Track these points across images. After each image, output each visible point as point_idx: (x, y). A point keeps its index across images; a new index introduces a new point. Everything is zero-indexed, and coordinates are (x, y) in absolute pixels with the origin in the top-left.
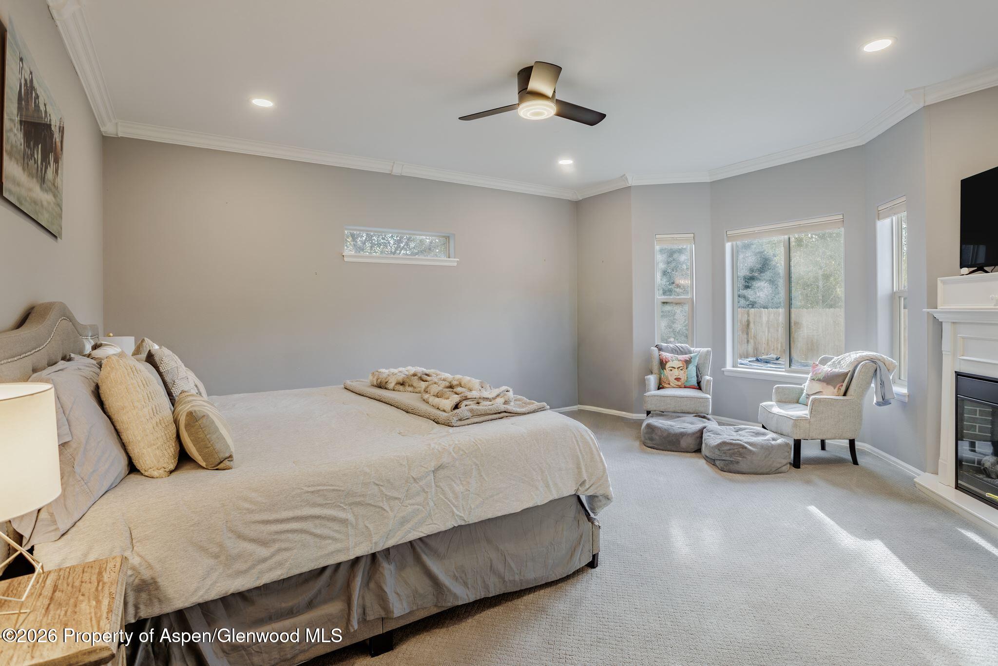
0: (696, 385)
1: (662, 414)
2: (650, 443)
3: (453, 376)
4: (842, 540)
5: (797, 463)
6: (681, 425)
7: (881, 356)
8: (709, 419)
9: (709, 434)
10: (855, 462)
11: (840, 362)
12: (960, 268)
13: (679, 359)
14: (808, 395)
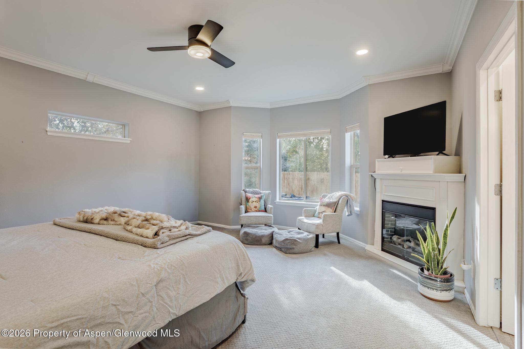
0: (264, 210)
1: (249, 226)
2: (246, 242)
3: (146, 213)
4: (352, 282)
5: (317, 246)
6: (261, 231)
7: (349, 194)
8: (273, 227)
9: (277, 235)
10: (339, 243)
11: (332, 197)
12: (384, 155)
13: (256, 197)
14: (319, 213)
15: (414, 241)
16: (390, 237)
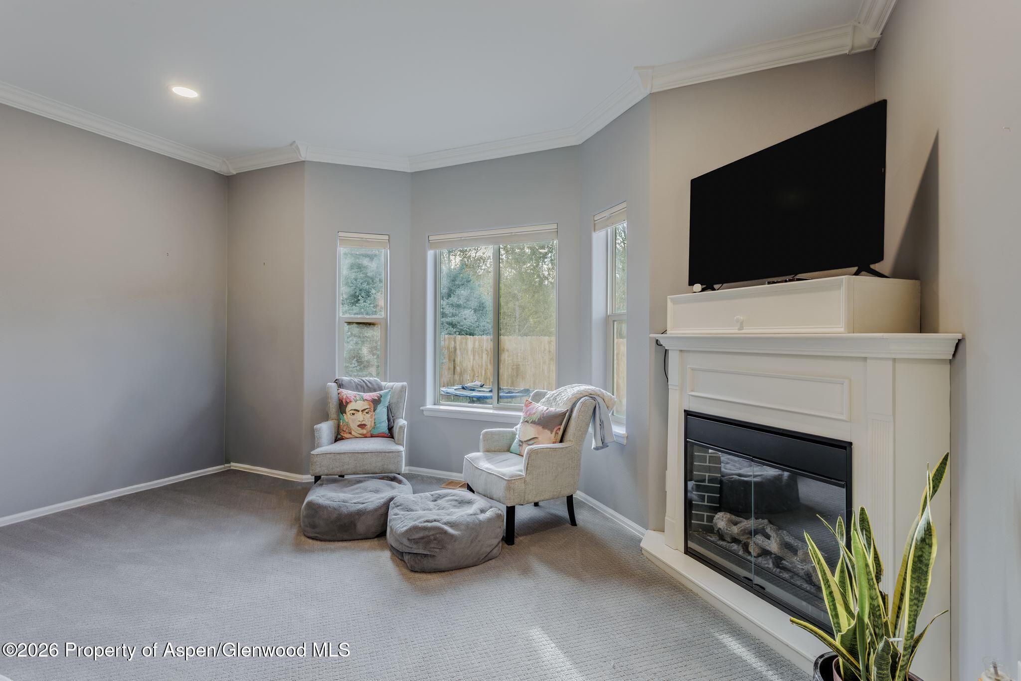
0: (387, 431)
2: (312, 532)
5: (509, 538)
7: (600, 391)
8: (401, 483)
10: (573, 522)
11: (555, 399)
12: (689, 285)
13: (365, 398)
14: (521, 443)
15: (777, 535)
16: (708, 514)
